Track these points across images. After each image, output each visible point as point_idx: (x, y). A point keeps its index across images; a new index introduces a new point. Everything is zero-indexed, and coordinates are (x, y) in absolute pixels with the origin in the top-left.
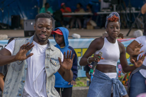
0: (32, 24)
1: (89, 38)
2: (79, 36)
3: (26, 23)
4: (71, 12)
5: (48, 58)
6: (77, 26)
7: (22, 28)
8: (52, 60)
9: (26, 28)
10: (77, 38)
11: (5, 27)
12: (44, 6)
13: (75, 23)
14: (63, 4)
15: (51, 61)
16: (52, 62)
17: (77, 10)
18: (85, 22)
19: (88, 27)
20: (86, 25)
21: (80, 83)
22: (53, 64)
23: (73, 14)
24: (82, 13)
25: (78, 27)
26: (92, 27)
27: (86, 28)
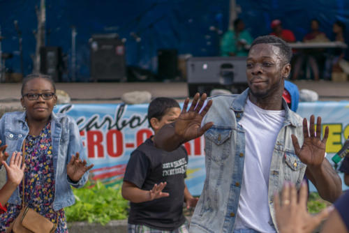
0: (205, 66)
1: (338, 101)
2: (314, 95)
3: (193, 65)
4: (295, 41)
5: (279, 150)
6: (308, 75)
7: (184, 80)
8: (287, 156)
9: (192, 78)
10: (310, 100)
11: (143, 77)
12: (231, 28)
13: (304, 67)
14: (276, 22)
15: (285, 158)
16: (287, 160)
17: (310, 37)
18: (328, 63)
19: (335, 76)
20: (331, 71)
21: (316, 205)
22: (289, 166)
23: (299, 45)
24: (321, 43)
25: (313, 78)
26: (344, 77)
27: (330, 79)
